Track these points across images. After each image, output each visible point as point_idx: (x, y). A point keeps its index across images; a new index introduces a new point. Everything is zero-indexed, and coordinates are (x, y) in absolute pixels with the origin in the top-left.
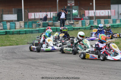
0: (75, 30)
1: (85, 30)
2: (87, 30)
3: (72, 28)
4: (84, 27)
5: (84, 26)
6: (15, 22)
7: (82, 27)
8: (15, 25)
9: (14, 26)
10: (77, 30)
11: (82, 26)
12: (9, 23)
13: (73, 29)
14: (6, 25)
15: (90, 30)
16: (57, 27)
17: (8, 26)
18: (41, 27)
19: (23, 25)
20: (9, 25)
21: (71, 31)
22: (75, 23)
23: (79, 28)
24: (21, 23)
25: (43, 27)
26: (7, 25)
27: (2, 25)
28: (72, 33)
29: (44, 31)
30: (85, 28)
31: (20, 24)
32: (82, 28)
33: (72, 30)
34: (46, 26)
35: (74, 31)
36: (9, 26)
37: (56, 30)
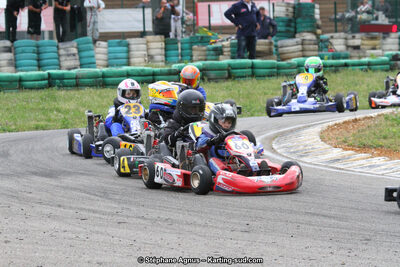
2: (374, 70)
4: (365, 60)
6: (128, 40)
8: (128, 51)
9: (124, 55)
10: (336, 71)
12: (104, 44)
14: (91, 53)
15: (387, 71)
17: (98, 56)
19: (159, 51)
20: (105, 50)
22: (366, 42)
24: (152, 45)
26: (98, 50)
27: (75, 51)
30: (369, 64)
31: (148, 49)
32: (353, 65)
36: (104, 57)
37: (250, 70)
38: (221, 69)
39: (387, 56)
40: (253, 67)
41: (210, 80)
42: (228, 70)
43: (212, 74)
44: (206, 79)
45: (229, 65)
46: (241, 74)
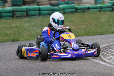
0: (78, 12)
1: (100, 11)
2: (104, 11)
3: (74, 8)
4: (99, 5)
5: (100, 3)
7: (94, 6)
10: (83, 12)
11: (96, 3)
13: (74, 10)
15: (110, 11)
16: (41, 7)
18: (9, 6)
21: (70, 14)
23: (89, 8)
25: (13, 5)
28: (73, 19)
29: (11, 14)
30: (101, 8)
32: (93, 8)
33: (72, 12)
34: (19, 3)
35: (77, 14)
37: (38, 12)
38: (22, 11)
39: (110, 3)
40: (39, 10)
41: (17, 17)
42: (26, 12)
43: (18, 14)
44: (15, 16)
45: (27, 9)
46: (33, 14)
